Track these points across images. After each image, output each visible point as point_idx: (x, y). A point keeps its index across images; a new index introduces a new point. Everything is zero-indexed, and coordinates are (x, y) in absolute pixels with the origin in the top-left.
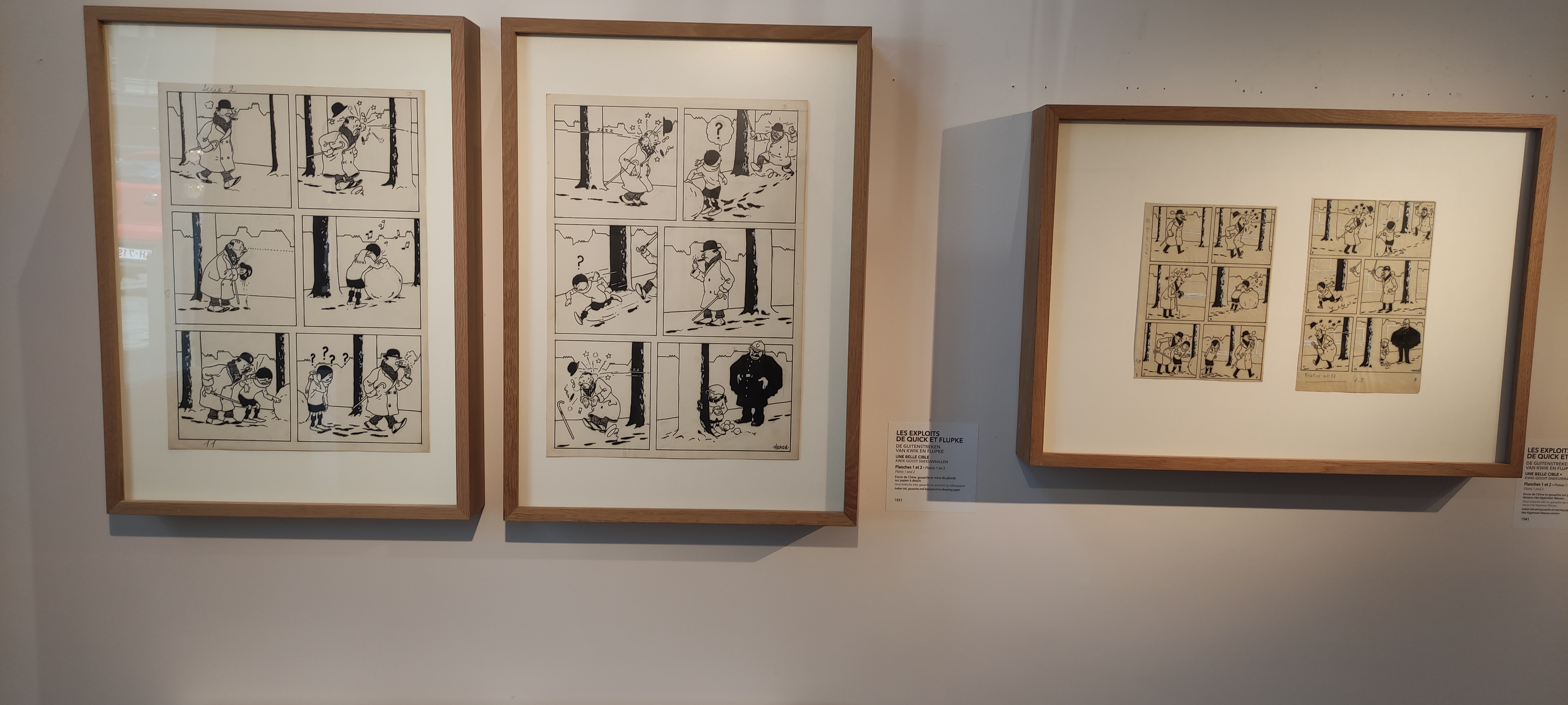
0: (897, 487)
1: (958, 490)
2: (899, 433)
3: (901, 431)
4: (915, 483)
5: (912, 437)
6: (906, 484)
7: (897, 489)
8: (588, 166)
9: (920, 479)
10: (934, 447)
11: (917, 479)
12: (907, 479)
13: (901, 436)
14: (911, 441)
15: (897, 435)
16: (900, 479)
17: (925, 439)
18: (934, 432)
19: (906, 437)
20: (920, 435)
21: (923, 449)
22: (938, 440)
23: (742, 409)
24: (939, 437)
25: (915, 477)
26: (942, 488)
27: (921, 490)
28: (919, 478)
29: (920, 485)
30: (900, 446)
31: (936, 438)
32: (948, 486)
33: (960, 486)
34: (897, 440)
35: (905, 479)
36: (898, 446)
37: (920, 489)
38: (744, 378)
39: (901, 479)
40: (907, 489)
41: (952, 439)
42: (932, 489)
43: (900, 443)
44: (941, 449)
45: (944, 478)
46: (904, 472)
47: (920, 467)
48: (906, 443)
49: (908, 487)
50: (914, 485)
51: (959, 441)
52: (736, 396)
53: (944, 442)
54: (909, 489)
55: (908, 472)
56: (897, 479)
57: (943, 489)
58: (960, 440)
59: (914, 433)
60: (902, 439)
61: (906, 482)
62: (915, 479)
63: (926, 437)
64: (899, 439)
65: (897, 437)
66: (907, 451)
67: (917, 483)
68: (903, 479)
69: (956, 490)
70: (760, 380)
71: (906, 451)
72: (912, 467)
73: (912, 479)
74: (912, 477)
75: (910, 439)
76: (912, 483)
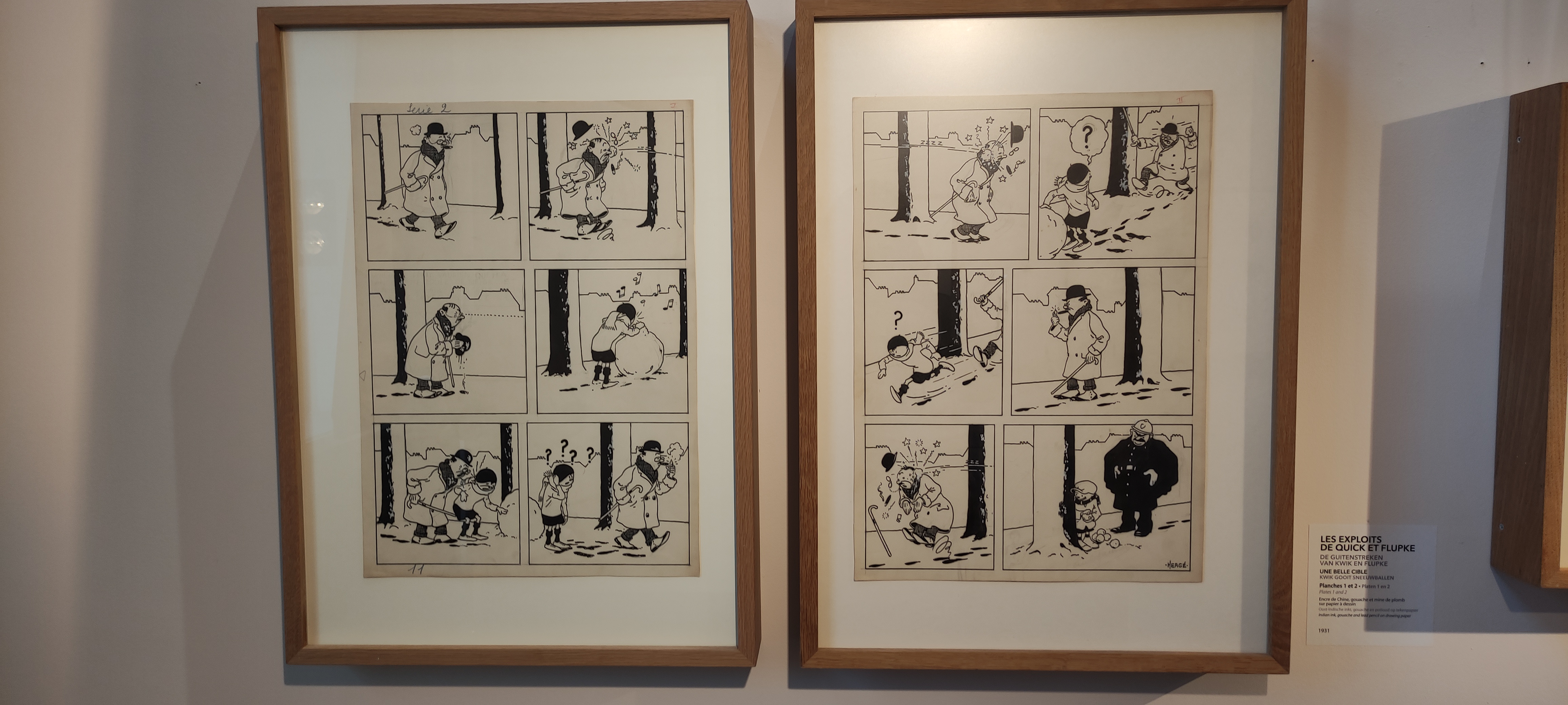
0: (1322, 613)
1: (1408, 616)
2: (1324, 539)
3: (1327, 537)
4: (1347, 607)
5: (1343, 544)
6: (1334, 609)
7: (1322, 615)
8: (908, 192)
9: (1354, 602)
10: (1374, 558)
11: (1350, 602)
12: (1336, 602)
13: (1327, 544)
14: (1341, 550)
15: (1322, 541)
16: (1325, 602)
17: (1361, 548)
18: (1374, 537)
19: (1334, 545)
20: (1355, 542)
21: (1358, 560)
22: (1379, 548)
23: (1122, 514)
24: (1380, 545)
25: (1347, 600)
26: (1385, 613)
27: (1357, 617)
28: (1353, 600)
29: (1355, 610)
30: (1326, 557)
31: (1376, 546)
32: (1394, 611)
33: (1411, 611)
34: (1322, 549)
35: (1333, 602)
36: (1322, 557)
37: (1355, 615)
38: (1124, 472)
39: (1328, 602)
40: (1337, 615)
41: (1399, 547)
42: (1371, 616)
43: (1327, 552)
44: (1384, 560)
45: (1388, 600)
46: (1332, 592)
47: (1354, 586)
48: (1335, 552)
49: (1337, 613)
50: (1345, 610)
51: (1409, 550)
52: (1113, 496)
53: (1388, 550)
54: (1339, 616)
55: (1337, 593)
56: (1323, 602)
57: (1387, 616)
58: (1411, 548)
59: (1345, 539)
60: (1329, 548)
61: (1334, 606)
62: (1347, 602)
63: (1362, 544)
64: (1324, 547)
65: (1322, 545)
66: (1336, 563)
67: (1350, 607)
68: (1331, 602)
69: (1405, 616)
70: (1146, 474)
71: (1334, 563)
72: (1343, 586)
73: (1343, 602)
74: (1343, 600)
75: (1339, 547)
76: (1343, 607)
